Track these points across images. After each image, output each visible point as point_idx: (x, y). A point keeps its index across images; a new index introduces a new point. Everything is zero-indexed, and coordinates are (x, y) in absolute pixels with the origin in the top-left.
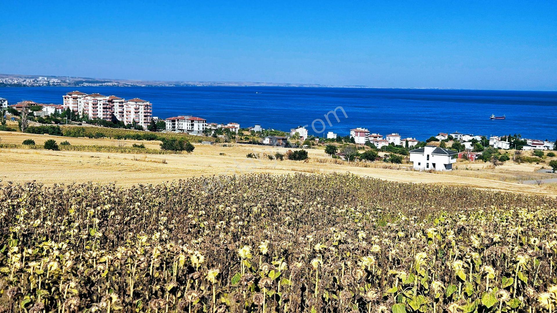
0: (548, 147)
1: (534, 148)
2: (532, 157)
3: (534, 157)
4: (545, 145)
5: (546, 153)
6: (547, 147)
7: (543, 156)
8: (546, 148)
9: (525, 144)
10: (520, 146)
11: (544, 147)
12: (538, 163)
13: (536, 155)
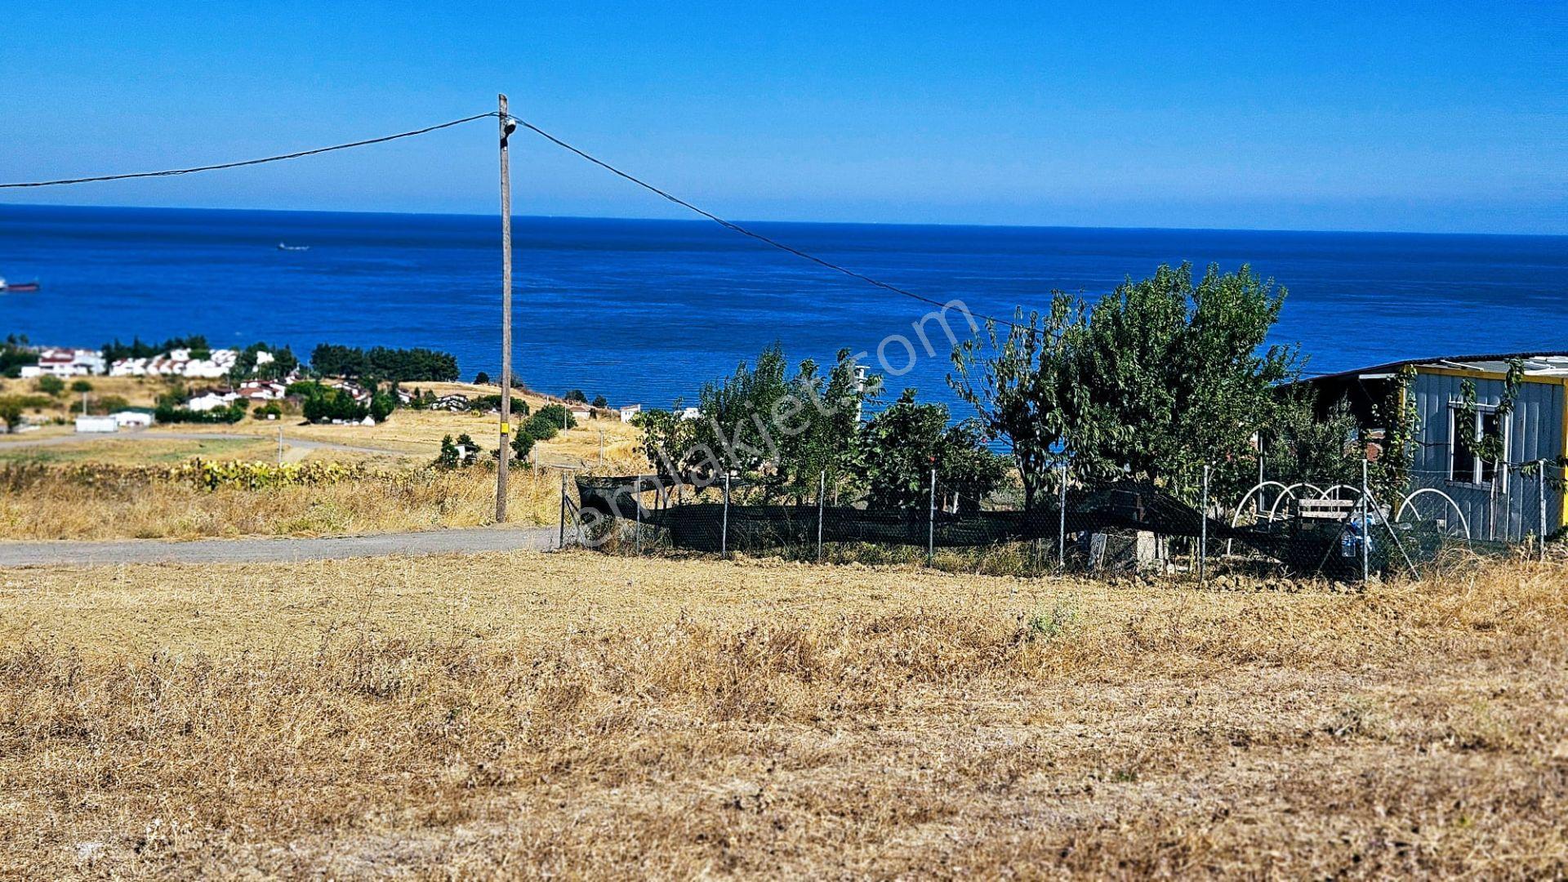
0: (88, 367)
1: (49, 371)
2: (31, 395)
3: (37, 394)
4: (76, 361)
5: (69, 381)
6: (82, 365)
7: (62, 393)
8: (83, 371)
9: (32, 361)
10: (17, 367)
11: (76, 366)
12: (38, 412)
13: (43, 390)
